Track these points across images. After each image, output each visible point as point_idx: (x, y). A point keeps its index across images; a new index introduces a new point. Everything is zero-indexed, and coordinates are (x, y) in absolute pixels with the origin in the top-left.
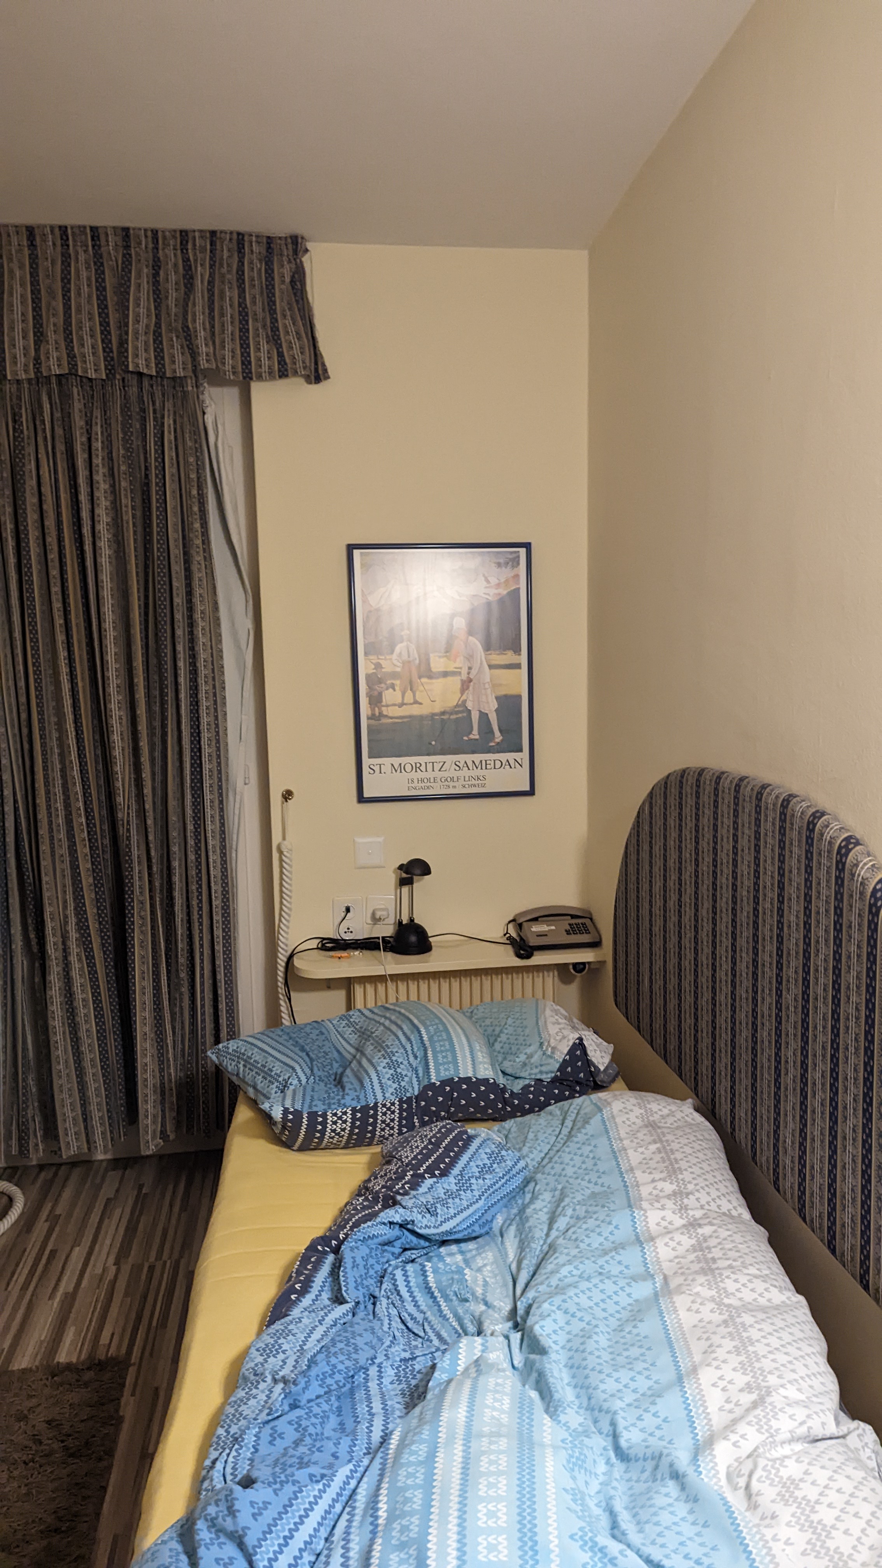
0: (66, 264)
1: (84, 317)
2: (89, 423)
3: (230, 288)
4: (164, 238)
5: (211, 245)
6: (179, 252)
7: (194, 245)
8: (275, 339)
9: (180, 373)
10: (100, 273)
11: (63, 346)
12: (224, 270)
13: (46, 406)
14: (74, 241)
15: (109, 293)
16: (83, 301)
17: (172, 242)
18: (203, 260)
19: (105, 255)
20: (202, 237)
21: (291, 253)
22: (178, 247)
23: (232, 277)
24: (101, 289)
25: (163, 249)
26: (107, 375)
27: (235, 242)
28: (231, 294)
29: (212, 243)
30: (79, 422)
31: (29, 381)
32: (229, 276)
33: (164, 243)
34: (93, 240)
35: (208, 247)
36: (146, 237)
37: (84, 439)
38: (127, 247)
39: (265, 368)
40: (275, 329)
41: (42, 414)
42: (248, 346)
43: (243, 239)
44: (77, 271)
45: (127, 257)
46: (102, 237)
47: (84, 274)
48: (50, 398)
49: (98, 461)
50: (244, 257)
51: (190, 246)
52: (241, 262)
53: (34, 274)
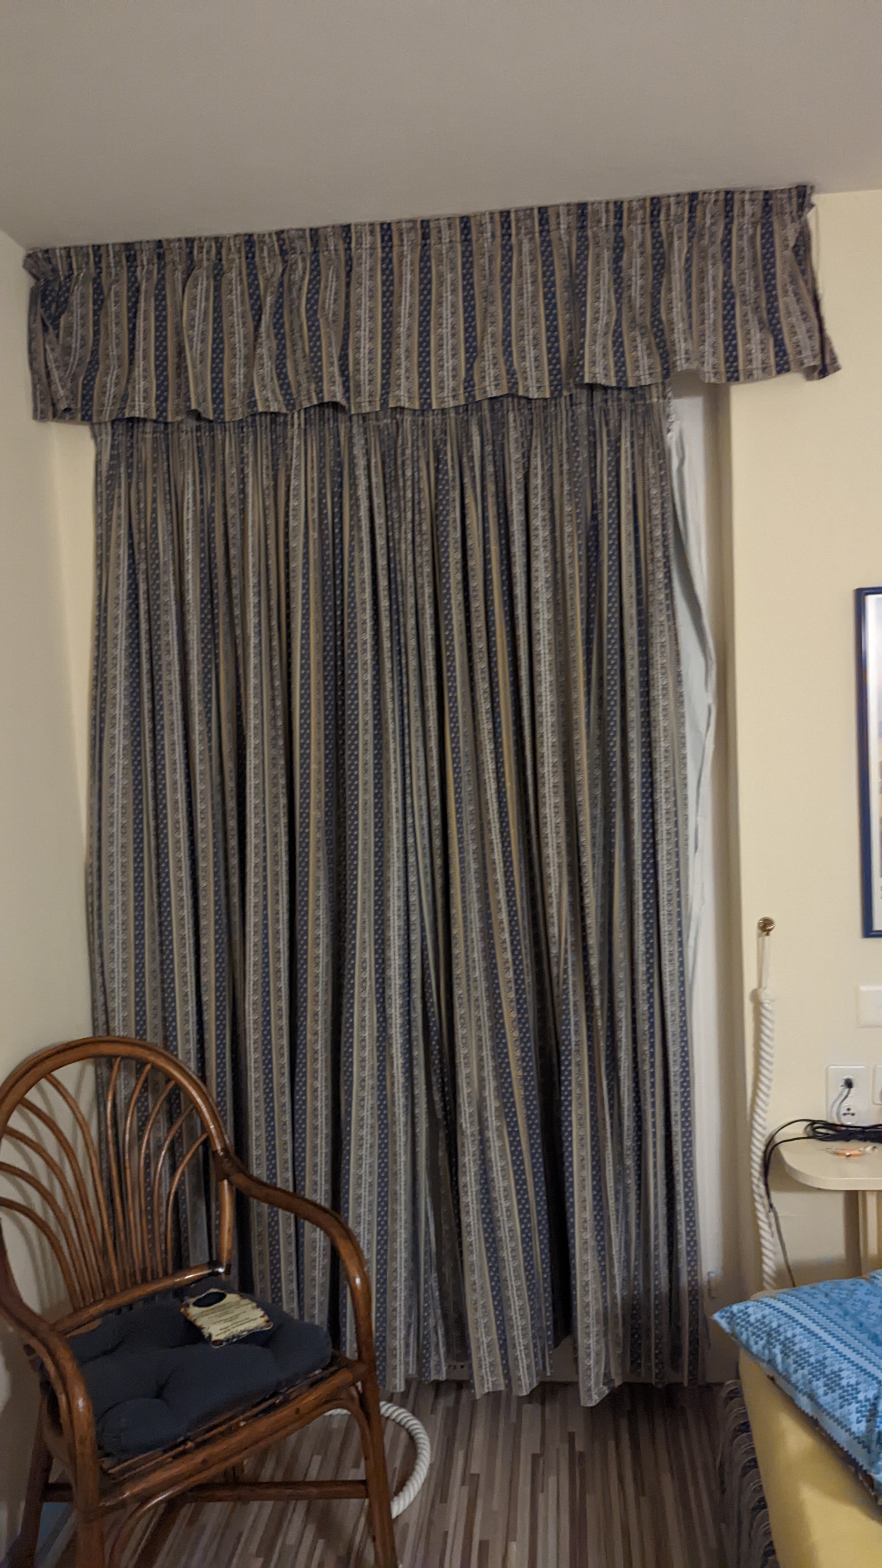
0: (507, 258)
1: (527, 321)
2: (527, 457)
3: (714, 264)
4: (630, 210)
5: (690, 212)
6: (648, 226)
7: (668, 215)
8: (772, 326)
9: (646, 380)
10: (548, 264)
11: (502, 361)
12: (706, 241)
13: (476, 440)
14: (518, 229)
15: (559, 290)
16: (526, 302)
17: (640, 213)
18: (680, 231)
19: (555, 243)
20: (678, 203)
21: (795, 207)
22: (648, 219)
23: (716, 249)
24: (549, 284)
25: (629, 225)
26: (552, 393)
27: (721, 203)
28: (714, 272)
29: (692, 210)
30: (514, 454)
31: (456, 408)
32: (711, 251)
33: (629, 219)
34: (540, 224)
35: (686, 215)
36: (607, 211)
37: (520, 476)
38: (583, 228)
39: (757, 364)
40: (773, 310)
41: (470, 447)
42: (735, 337)
43: (732, 199)
44: (520, 266)
45: (583, 240)
46: (552, 220)
47: (528, 268)
48: (481, 429)
49: (536, 502)
50: (731, 222)
51: (662, 217)
52: (728, 231)
53: (468, 276)
